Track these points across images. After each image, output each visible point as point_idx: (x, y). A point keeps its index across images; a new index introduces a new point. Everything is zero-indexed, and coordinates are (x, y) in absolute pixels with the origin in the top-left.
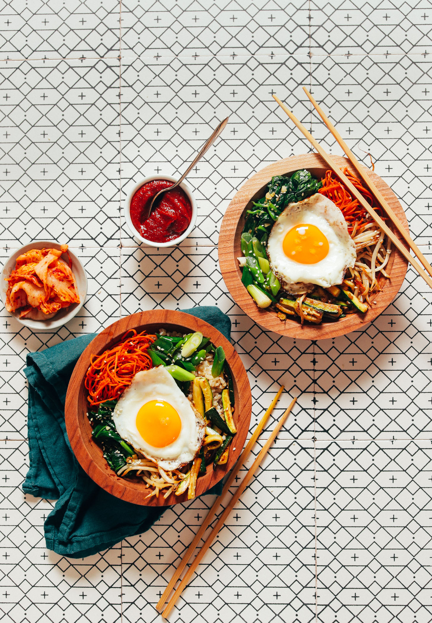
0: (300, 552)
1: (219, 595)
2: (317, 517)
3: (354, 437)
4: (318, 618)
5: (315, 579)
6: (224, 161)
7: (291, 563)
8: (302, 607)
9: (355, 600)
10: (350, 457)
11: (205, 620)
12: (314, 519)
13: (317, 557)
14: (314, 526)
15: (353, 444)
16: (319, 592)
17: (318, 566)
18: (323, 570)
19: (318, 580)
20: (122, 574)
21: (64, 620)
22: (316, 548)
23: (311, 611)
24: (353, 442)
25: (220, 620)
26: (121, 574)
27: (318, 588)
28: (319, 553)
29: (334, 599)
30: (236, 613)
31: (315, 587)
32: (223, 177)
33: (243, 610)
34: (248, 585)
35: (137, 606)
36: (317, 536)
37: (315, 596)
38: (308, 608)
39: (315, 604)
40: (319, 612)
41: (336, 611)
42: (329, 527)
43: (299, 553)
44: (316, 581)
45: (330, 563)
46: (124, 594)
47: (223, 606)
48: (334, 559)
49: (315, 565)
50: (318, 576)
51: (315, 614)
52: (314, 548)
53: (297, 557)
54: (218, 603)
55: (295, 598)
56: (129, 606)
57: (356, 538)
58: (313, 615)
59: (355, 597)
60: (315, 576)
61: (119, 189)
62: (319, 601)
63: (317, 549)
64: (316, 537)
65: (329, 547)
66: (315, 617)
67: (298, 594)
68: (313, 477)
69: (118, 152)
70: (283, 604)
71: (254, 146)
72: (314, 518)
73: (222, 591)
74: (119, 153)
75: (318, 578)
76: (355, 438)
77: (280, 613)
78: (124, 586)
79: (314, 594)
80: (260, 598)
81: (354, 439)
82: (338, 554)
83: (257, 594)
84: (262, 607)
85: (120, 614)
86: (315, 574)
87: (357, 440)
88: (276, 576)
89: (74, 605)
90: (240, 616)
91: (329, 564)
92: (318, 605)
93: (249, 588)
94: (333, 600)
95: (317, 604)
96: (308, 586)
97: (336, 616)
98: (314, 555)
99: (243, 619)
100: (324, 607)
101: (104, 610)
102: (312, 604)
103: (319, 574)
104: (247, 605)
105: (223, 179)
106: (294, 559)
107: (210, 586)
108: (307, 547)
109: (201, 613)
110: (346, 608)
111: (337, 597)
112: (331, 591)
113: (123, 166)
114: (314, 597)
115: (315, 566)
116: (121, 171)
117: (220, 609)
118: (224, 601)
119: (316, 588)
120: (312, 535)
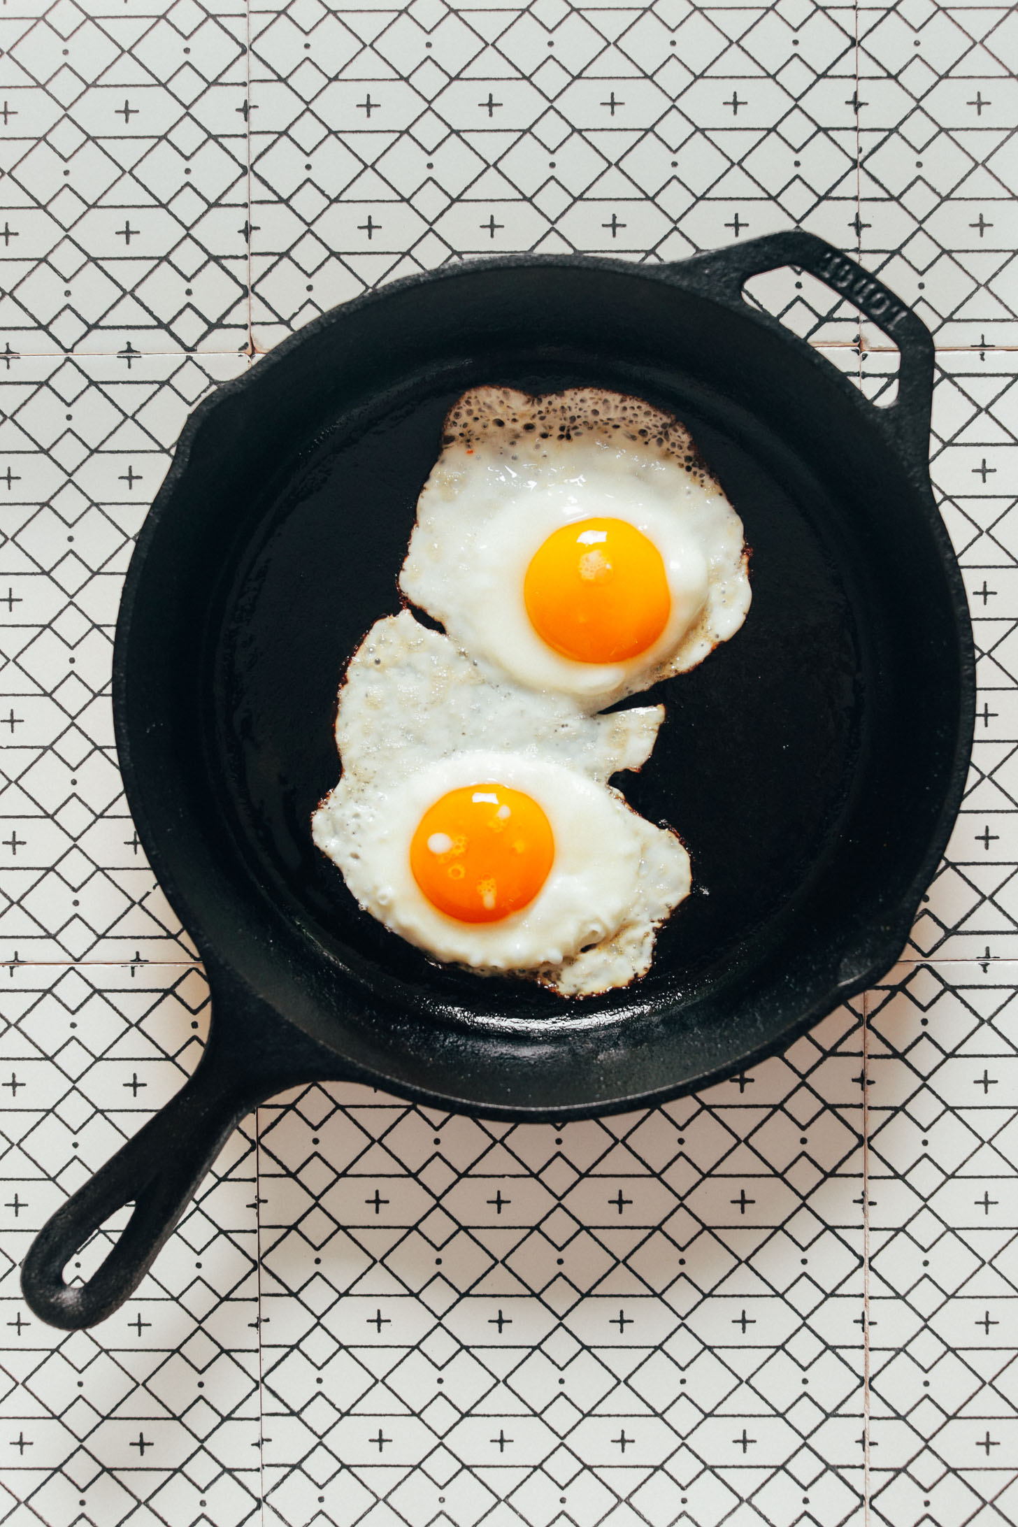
0: (816, 1308)
1: (565, 1441)
2: (870, 1198)
3: (988, 949)
4: (872, 1508)
5: (862, 1390)
6: (579, 77)
7: (788, 1341)
8: (821, 1475)
9: (988, 1452)
10: (975, 1013)
11: (521, 1517)
12: (860, 1206)
13: (871, 1323)
14: (862, 1227)
15: (985, 971)
16: (876, 1431)
17: (871, 1349)
18: (889, 1362)
19: (871, 1394)
20: (262, 1380)
21: (83, 1520)
22: (867, 1295)
23: (851, 1488)
24: (985, 966)
25: (567, 1516)
26: (258, 1379)
27: (871, 1418)
28: (876, 1310)
29: (921, 1452)
30: (617, 1496)
31: (862, 1416)
32: (574, 130)
33: (640, 1486)
34: (653, 1410)
35: (309, 1476)
36: (871, 1259)
37: (862, 1442)
38: (841, 1478)
39: (862, 1467)
40: (874, 1492)
41: (927, 1486)
42: (907, 1229)
43: (812, 1312)
44: (866, 1394)
45: (909, 1342)
46: (269, 1440)
47: (578, 1474)
48: (922, 1329)
49: (862, 1347)
50: (871, 1379)
51: (862, 1498)
52: (862, 1296)
53: (808, 1321)
54: (562, 1466)
55: (801, 1447)
56: (285, 1477)
57: (990, 1263)
58: (858, 1501)
59: (988, 1444)
60: (862, 1380)
61: (244, 167)
62: (876, 1457)
63: (871, 1298)
64: (867, 1261)
65: (908, 1292)
66: (861, 1505)
67: (809, 1436)
68: (858, 1076)
69: (239, 50)
70: (765, 1467)
71: (673, 31)
72: (861, 1201)
73: (574, 1428)
74: (244, 52)
75: (872, 1388)
76: (991, 955)
77: (753, 1494)
78: (267, 1415)
79: (860, 1437)
80: (690, 1450)
81: (988, 956)
82: (934, 1313)
83: (683, 1439)
84: (698, 1476)
85: (258, 1500)
86: (862, 1374)
87: (996, 958)
88: (741, 1381)
89: (115, 1473)
90: (630, 1505)
91: (906, 1345)
92: (871, 1469)
93: (657, 1419)
94: (918, 1455)
95: (868, 1467)
96: (840, 1412)
97: (927, 1504)
98: (860, 1318)
99: (638, 1513)
100: (891, 1474)
101: (207, 1488)
102: (854, 1467)
103: (875, 1376)
104: (651, 1470)
105: (576, 135)
106: (798, 1330)
107: (535, 1414)
108: (838, 1292)
109: (508, 1496)
110: (959, 1477)
111: (930, 1444)
112: (911, 1427)
113: (258, 94)
114: (860, 1445)
115: (862, 1351)
116: (252, 111)
117: (567, 1485)
118: (579, 1459)
119: (867, 1417)
120: (855, 1254)
